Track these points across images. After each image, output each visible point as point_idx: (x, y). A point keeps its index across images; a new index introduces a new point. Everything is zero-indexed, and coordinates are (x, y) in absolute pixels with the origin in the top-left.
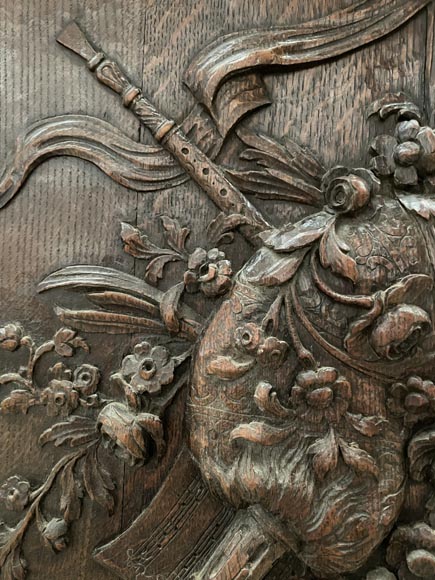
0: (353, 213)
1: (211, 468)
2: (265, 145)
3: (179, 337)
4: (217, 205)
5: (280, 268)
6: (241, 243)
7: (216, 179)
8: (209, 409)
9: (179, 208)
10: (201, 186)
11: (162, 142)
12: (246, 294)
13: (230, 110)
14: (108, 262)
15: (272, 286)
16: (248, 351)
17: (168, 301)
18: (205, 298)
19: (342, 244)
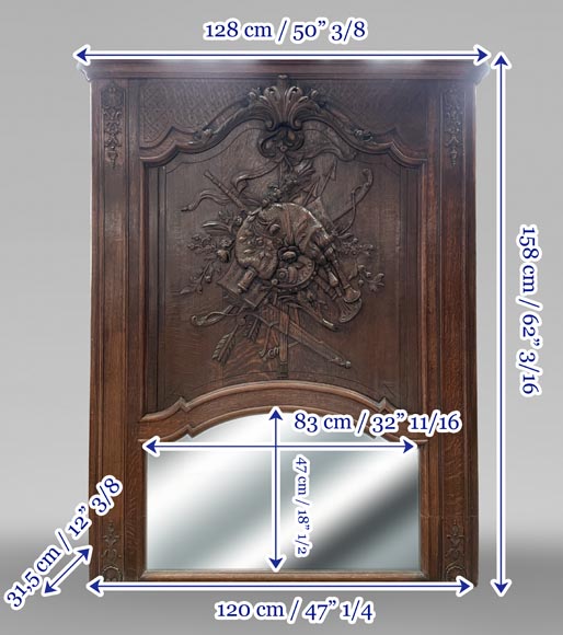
0: (265, 207)
1: (240, 260)
2: (248, 194)
3: (233, 236)
4: (239, 207)
5: (251, 218)
6: (244, 215)
7: (238, 202)
8: (239, 248)
9: (230, 207)
10: (235, 203)
11: (227, 194)
12: (245, 223)
13: (240, 187)
14: (216, 220)
15: (251, 222)
16: (246, 235)
17: (230, 227)
18: (237, 226)
19: (262, 213)
